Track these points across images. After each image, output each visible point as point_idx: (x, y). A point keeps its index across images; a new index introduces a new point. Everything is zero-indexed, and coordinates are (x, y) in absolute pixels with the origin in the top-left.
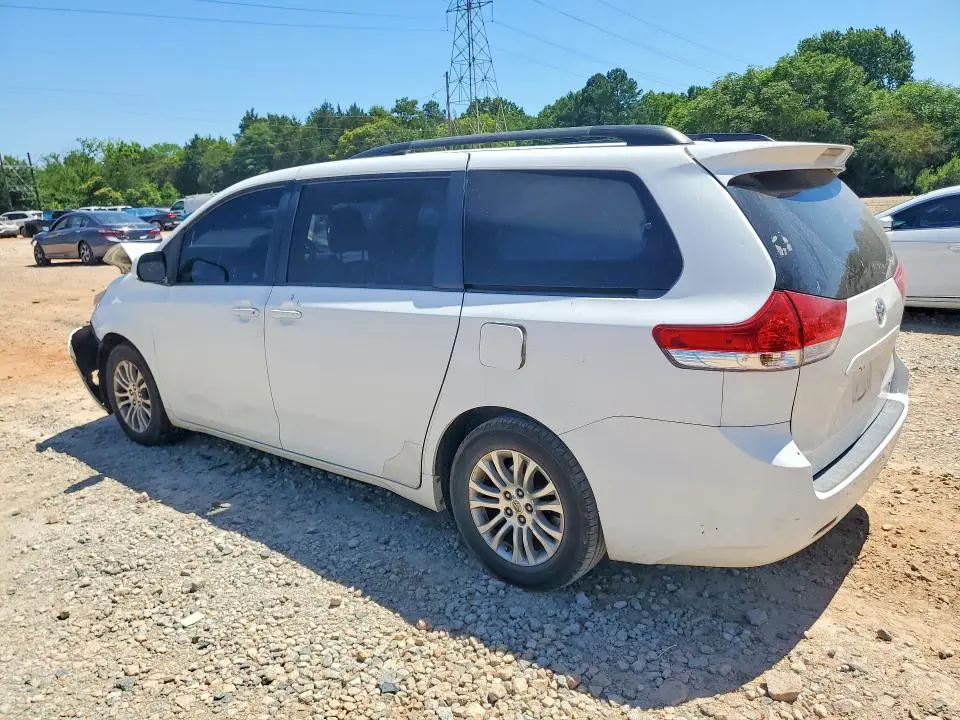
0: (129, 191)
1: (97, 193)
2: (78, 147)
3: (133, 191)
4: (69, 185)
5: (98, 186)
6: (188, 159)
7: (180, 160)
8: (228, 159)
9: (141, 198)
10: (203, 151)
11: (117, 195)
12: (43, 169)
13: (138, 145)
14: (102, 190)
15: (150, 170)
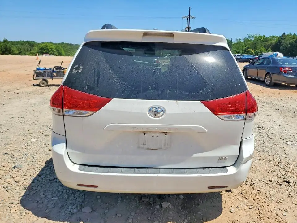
0: (257, 50)
1: (247, 50)
2: (247, 36)
3: (258, 50)
4: (241, 48)
5: (248, 48)
6: (279, 41)
7: (276, 41)
8: (293, 41)
9: (260, 53)
10: (285, 38)
11: (252, 51)
12: (236, 43)
13: (265, 36)
14: (249, 50)
15: (265, 44)
